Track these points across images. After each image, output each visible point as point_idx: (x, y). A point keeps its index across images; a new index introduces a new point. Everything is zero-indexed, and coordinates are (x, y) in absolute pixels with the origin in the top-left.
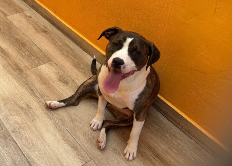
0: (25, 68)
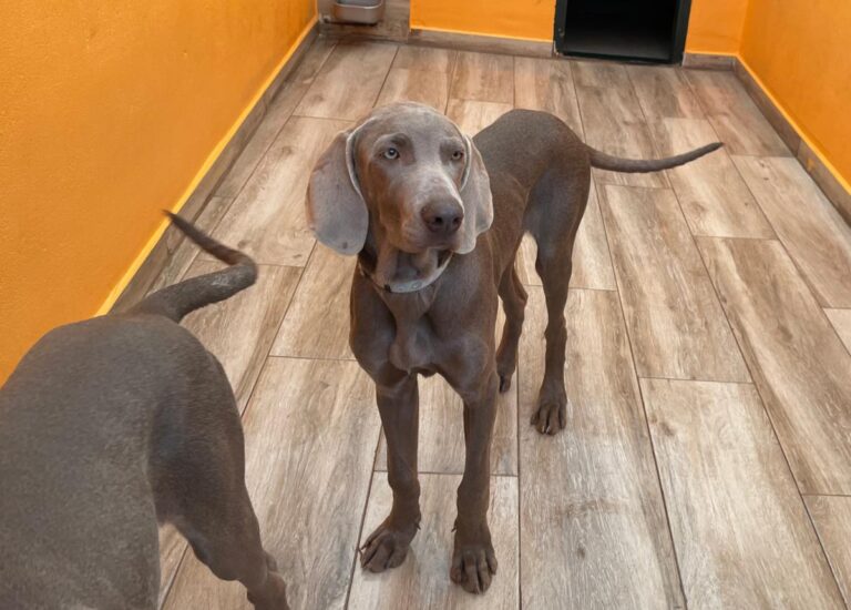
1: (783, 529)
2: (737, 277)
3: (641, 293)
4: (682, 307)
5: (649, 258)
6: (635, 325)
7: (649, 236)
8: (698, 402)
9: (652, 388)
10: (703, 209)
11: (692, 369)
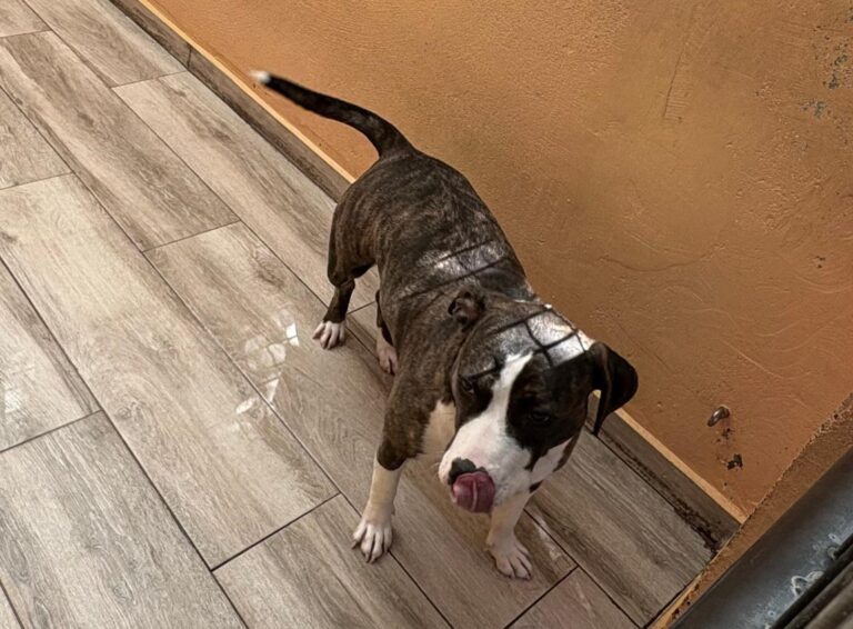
0: (161, 239)
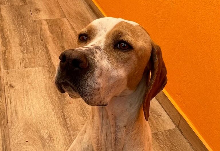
1: (51, 110)
2: (48, 32)
3: (9, 42)
4: (25, 45)
5: (15, 30)
6: (5, 53)
7: (16, 22)
8: (26, 75)
9: (8, 73)
10: (39, 10)
11: (25, 65)
